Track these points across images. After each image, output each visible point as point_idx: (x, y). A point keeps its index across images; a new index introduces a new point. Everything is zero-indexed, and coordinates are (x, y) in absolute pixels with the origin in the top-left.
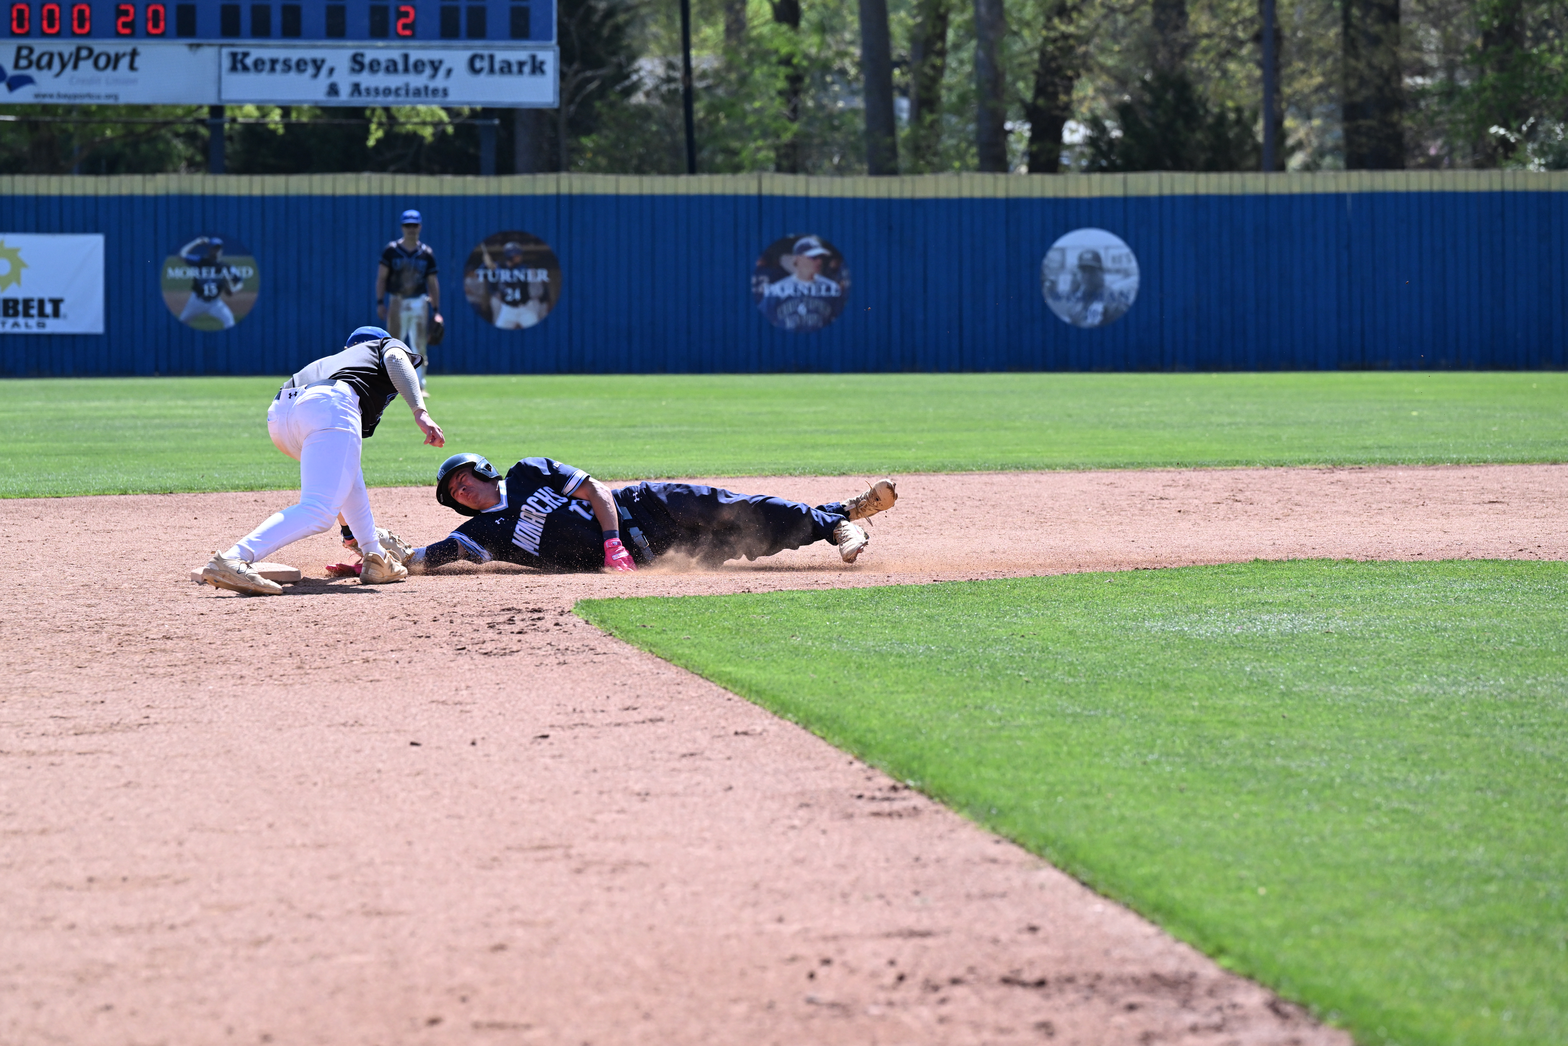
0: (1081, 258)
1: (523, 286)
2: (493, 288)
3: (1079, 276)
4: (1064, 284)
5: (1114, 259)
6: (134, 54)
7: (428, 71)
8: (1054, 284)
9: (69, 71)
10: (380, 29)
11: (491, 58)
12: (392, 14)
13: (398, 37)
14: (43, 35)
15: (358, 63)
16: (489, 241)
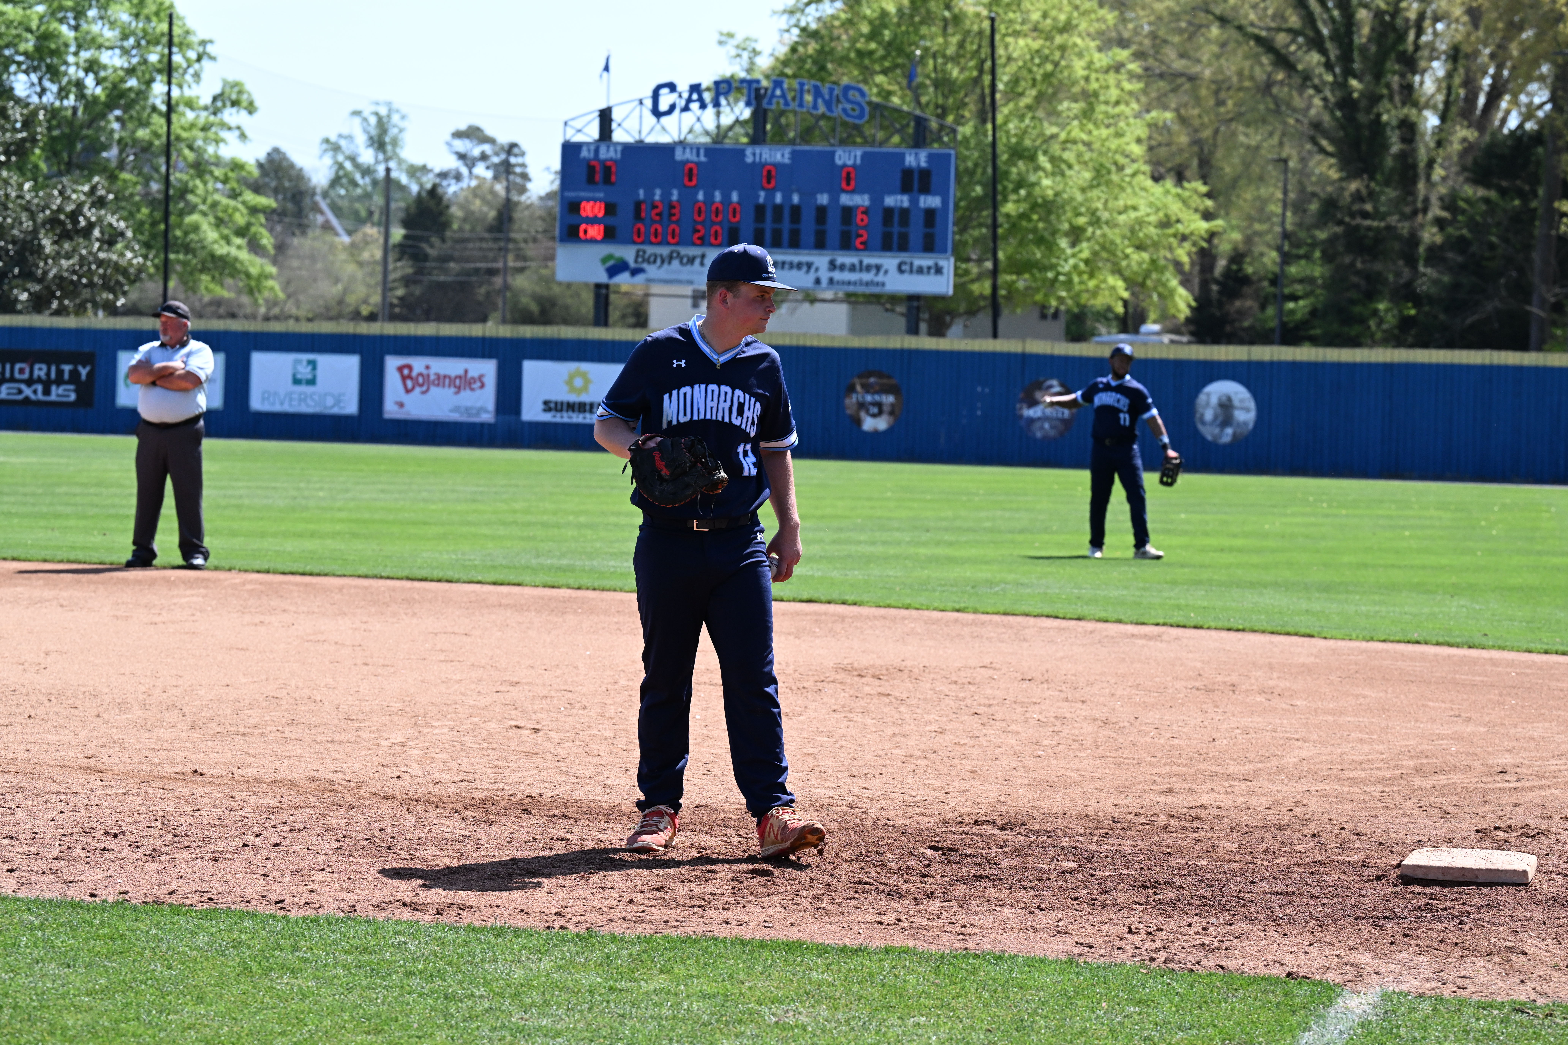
0: (1220, 399)
1: (879, 405)
2: (862, 405)
3: (1219, 411)
4: (1209, 415)
5: (1242, 401)
6: (703, 256)
7: (874, 271)
8: (1202, 415)
9: (666, 266)
10: (846, 245)
11: (911, 264)
12: (853, 235)
13: (857, 249)
14: (651, 243)
15: (833, 266)
16: (860, 376)
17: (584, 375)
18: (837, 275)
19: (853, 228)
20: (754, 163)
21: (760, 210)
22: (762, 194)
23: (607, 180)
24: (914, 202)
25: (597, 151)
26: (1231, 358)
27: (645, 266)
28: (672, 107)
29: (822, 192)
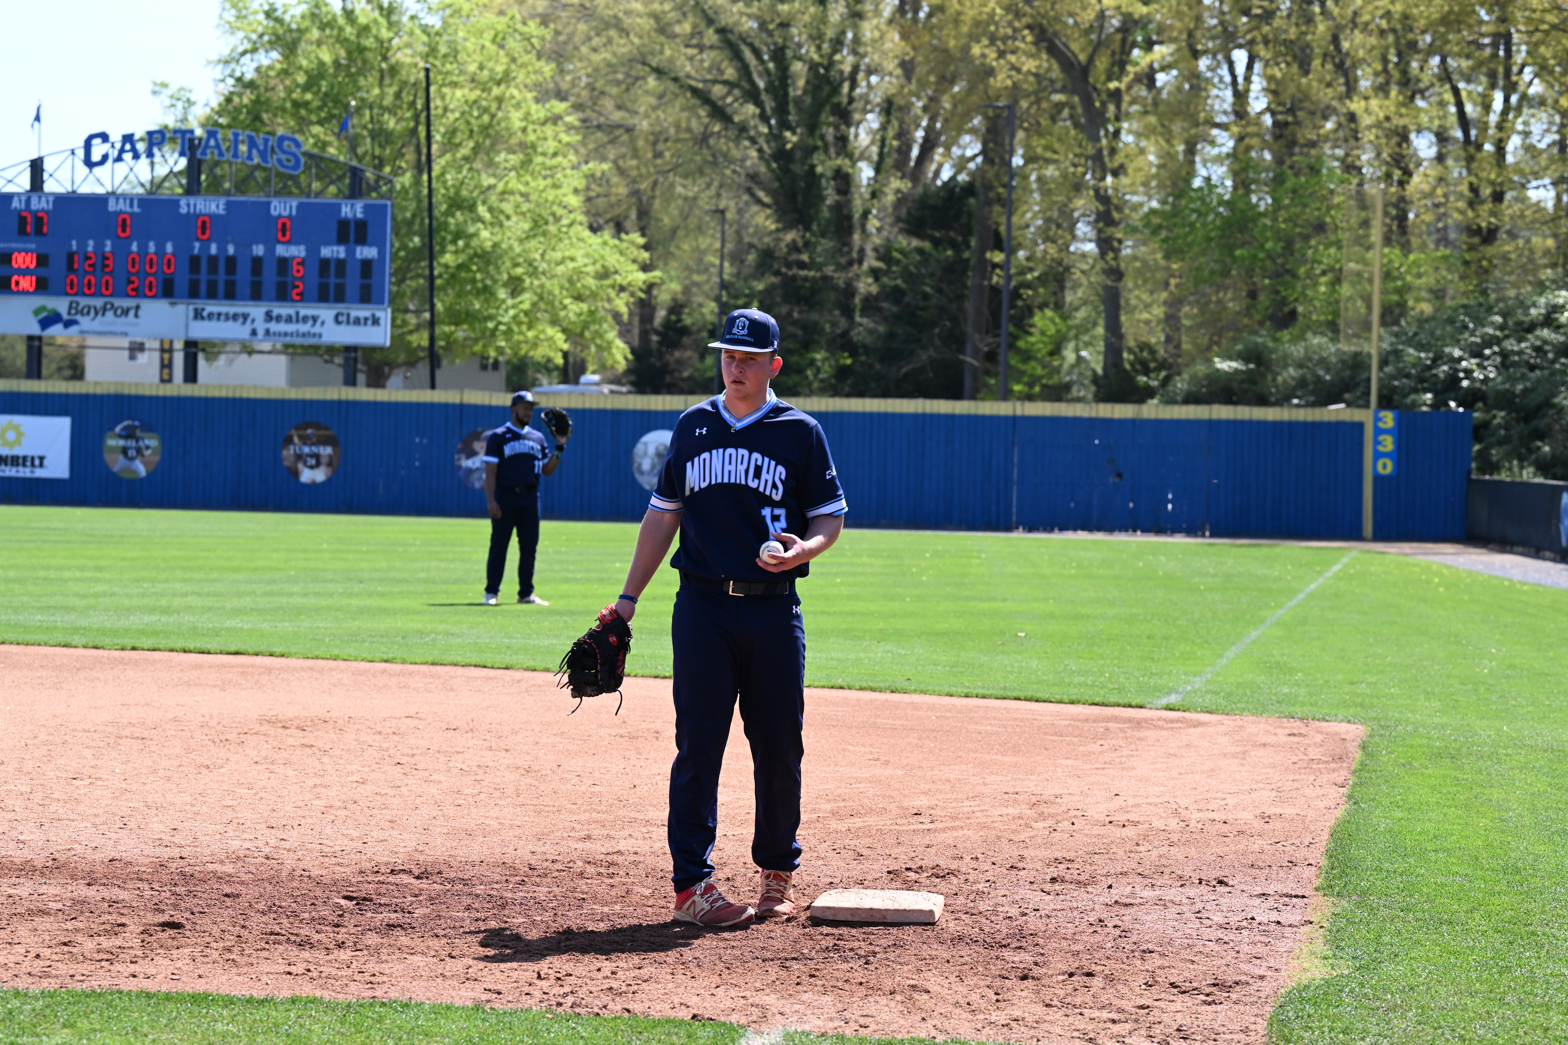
0: (657, 449)
1: (317, 456)
2: (299, 457)
3: (656, 460)
4: (646, 465)
6: (138, 308)
7: (310, 322)
8: (640, 465)
9: (99, 317)
10: (282, 295)
11: (348, 315)
12: (290, 286)
13: (293, 300)
14: (85, 295)
15: (269, 317)
16: (297, 428)
17: (17, 428)
18: (274, 327)
19: (289, 279)
20: (188, 213)
21: (195, 262)
22: (197, 245)
23: (39, 231)
24: (351, 253)
25: (28, 201)
26: (668, 407)
27: (78, 317)
28: (105, 158)
29: (257, 243)
